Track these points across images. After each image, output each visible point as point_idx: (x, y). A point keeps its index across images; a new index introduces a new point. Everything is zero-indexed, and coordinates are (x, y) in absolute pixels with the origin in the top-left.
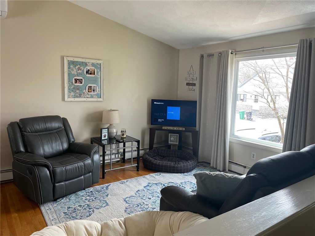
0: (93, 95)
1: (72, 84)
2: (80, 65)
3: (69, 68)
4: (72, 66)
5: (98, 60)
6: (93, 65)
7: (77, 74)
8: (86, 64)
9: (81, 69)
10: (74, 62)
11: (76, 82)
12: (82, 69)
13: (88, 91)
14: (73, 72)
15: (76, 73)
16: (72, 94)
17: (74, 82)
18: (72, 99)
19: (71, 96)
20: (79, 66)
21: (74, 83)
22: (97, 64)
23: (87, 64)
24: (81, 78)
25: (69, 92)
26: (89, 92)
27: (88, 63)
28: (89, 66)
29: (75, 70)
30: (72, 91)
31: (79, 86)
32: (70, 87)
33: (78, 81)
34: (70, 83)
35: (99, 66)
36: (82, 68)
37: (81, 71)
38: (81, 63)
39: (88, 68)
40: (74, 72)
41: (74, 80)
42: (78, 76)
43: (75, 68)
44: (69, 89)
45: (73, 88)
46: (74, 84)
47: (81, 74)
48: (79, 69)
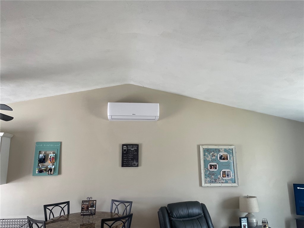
0: (227, 180)
3: (204, 155)
4: (206, 154)
10: (208, 150)
11: (211, 168)
13: (223, 176)
14: (208, 159)
16: (208, 179)
17: (209, 168)
18: (208, 185)
19: (207, 182)
21: (209, 169)
22: (229, 149)
23: (220, 150)
26: (223, 177)
28: (222, 152)
29: (210, 157)
30: (208, 176)
31: (214, 171)
32: (206, 173)
34: (206, 169)
35: (231, 152)
36: (216, 154)
37: (215, 157)
38: (215, 150)
39: (221, 154)
41: (209, 166)
42: (212, 162)
43: (210, 155)
44: (205, 175)
47: (215, 160)
48: (213, 155)
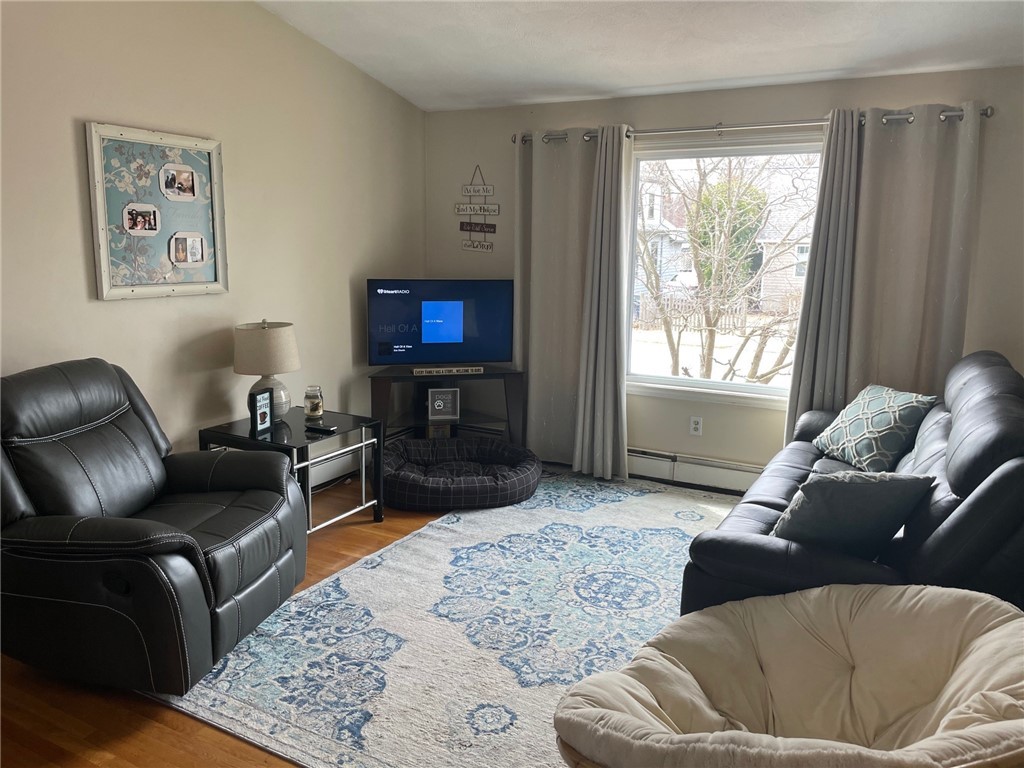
0: (192, 272)
1: (121, 233)
2: (142, 155)
3: (107, 168)
4: (115, 163)
5: (203, 138)
6: (186, 156)
7: (136, 193)
8: (164, 152)
9: (147, 174)
10: (121, 147)
11: (134, 225)
12: (153, 173)
13: (176, 257)
14: (121, 186)
15: (131, 190)
16: (124, 270)
17: (127, 224)
18: (127, 291)
19: (119, 280)
20: (140, 161)
21: (127, 228)
22: (199, 153)
23: (168, 153)
24: (150, 208)
25: (113, 263)
26: (178, 261)
27: (171, 149)
28: (173, 162)
29: (128, 178)
30: (124, 259)
31: (144, 238)
32: (113, 245)
33: (140, 219)
34: (111, 227)
35: (207, 163)
36: (150, 167)
37: (149, 182)
38: (147, 151)
39: (172, 169)
40: (126, 185)
41: (126, 216)
42: (139, 201)
43: (129, 169)
44: (112, 252)
45: (126, 249)
46: (129, 231)
47: (151, 194)
48: (141, 173)
